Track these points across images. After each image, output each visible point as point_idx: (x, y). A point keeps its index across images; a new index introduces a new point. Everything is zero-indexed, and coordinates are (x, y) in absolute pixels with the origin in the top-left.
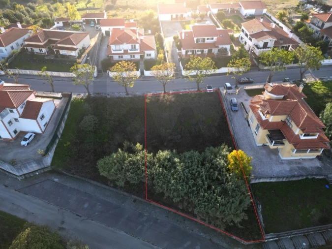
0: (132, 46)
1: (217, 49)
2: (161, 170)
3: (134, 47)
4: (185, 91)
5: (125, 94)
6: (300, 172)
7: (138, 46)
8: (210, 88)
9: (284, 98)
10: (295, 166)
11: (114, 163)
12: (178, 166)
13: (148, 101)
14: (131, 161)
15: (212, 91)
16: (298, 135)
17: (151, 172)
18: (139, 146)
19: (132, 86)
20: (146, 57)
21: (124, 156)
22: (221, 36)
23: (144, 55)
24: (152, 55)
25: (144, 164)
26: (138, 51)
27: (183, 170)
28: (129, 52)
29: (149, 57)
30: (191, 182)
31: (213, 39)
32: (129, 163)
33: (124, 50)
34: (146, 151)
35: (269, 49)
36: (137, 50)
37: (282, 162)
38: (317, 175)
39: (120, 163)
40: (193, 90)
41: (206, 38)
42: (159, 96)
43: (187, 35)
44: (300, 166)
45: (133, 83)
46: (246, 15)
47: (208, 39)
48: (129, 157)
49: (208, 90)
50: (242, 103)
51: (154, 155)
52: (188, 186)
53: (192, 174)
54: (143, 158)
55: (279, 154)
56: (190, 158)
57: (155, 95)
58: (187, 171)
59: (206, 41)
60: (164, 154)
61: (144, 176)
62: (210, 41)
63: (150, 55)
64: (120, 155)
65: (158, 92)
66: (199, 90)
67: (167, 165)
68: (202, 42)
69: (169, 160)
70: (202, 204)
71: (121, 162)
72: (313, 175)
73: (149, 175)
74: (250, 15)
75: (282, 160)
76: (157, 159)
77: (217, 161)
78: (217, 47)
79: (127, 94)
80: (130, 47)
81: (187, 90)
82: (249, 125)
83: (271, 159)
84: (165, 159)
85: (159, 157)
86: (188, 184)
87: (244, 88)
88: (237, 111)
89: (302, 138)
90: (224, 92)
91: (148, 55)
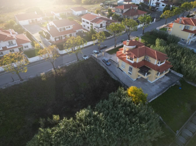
0: (9, 42)
1: (75, 33)
2: (88, 127)
3: (11, 44)
4: (69, 63)
5: (19, 80)
6: (164, 86)
7: (14, 42)
8: (85, 56)
9: (136, 47)
10: (159, 84)
11: (41, 143)
12: (99, 117)
13: (43, 79)
14: (57, 133)
15: (88, 58)
16: (156, 64)
17: (80, 134)
18: (56, 117)
19: (26, 71)
20: (24, 49)
21: (48, 133)
22: (74, 25)
23: (22, 48)
24: (29, 46)
25: (71, 130)
26: (17, 45)
27: (105, 118)
28: (8, 47)
29: (27, 49)
30: (117, 124)
31: (70, 27)
32: (56, 136)
33: (3, 48)
34: (66, 118)
35: (104, 28)
36: (15, 45)
37: (153, 85)
38: (172, 84)
39: (46, 141)
40: (74, 61)
41: (66, 27)
42: (51, 73)
43: (51, 28)
44: (161, 83)
45: (26, 69)
46: (77, 15)
47: (67, 28)
48: (53, 131)
49: (85, 58)
50: (110, 59)
51: (75, 118)
52: (116, 129)
53: (114, 118)
54: (66, 126)
55: (148, 80)
56: (103, 106)
57: (47, 73)
58: (108, 117)
59: (66, 29)
60: (82, 113)
61: (76, 140)
62: (69, 29)
63: (27, 47)
64: (44, 133)
65: (49, 70)
66: (78, 60)
67: (91, 121)
68: (63, 31)
69: (90, 116)
70: (134, 136)
71: (47, 139)
72: (171, 85)
73: (80, 137)
74: (81, 14)
75: (152, 84)
76: (78, 120)
77: (124, 100)
78: (75, 31)
79: (22, 80)
80: (8, 44)
81: (70, 62)
82: (122, 71)
83: (146, 85)
84: (86, 117)
85: (80, 118)
86: (116, 127)
87: (105, 51)
88: (110, 65)
89: (159, 65)
90: (96, 56)
91: (25, 47)
